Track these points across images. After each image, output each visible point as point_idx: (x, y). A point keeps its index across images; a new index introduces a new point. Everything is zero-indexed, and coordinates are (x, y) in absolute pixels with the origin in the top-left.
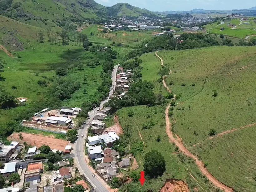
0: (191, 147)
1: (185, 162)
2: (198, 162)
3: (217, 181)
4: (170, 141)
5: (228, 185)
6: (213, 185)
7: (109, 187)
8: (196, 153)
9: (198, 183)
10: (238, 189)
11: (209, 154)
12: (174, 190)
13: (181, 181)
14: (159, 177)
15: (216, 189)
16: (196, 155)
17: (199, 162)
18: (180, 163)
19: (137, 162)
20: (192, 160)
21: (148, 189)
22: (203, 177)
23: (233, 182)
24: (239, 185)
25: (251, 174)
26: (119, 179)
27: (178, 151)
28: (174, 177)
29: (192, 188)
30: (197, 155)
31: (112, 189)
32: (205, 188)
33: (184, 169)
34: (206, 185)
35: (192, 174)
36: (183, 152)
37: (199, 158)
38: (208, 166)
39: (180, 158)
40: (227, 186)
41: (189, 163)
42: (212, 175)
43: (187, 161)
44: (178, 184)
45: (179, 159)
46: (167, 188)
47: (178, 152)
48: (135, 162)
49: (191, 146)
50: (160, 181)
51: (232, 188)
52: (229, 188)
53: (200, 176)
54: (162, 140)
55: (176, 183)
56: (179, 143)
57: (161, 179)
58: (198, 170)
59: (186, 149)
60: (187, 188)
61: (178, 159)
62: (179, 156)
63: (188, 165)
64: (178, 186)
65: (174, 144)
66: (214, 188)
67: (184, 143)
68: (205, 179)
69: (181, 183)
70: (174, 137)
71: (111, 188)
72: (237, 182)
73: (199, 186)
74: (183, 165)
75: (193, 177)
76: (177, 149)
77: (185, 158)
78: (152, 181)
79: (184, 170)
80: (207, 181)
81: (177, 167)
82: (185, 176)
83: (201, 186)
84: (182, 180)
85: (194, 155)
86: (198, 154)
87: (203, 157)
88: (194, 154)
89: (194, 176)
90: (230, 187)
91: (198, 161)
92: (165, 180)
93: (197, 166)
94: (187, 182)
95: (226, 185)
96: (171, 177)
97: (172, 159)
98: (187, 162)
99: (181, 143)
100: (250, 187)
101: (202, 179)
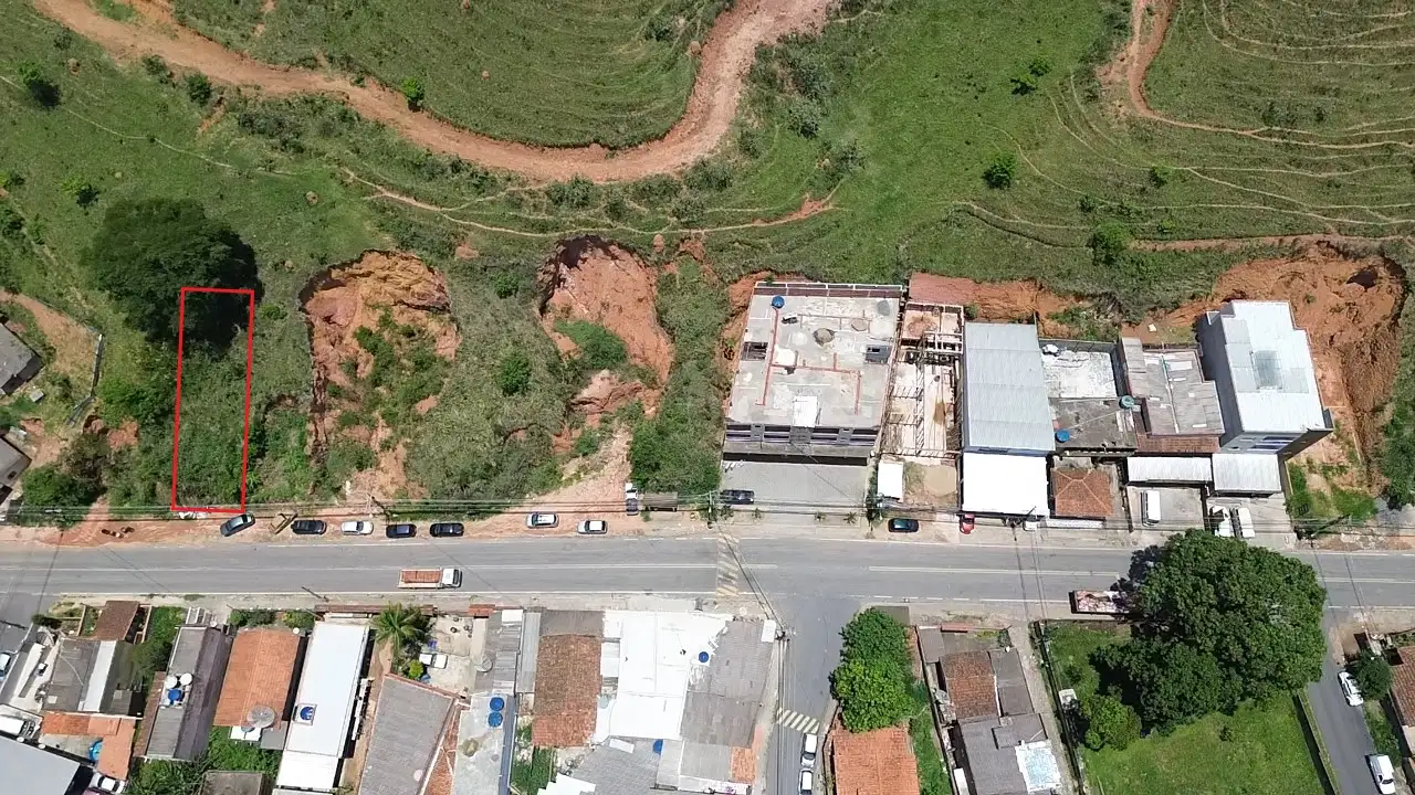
0: (260, 28)
1: (307, 142)
2: (370, 100)
3: (521, 147)
4: (120, 65)
5: (575, 141)
6: (523, 184)
7: (51, 531)
8: (315, 51)
9: (452, 214)
10: (622, 129)
11: (380, 14)
12: (366, 304)
13: (370, 257)
14: (257, 312)
15: (547, 193)
16: (324, 62)
17: (366, 93)
18: (286, 168)
19: (63, 309)
20: (332, 111)
21: (259, 406)
22: (449, 171)
23: (590, 113)
24: (617, 107)
25: (627, 18)
26: (65, 469)
27: (216, 96)
28: (322, 261)
29: (442, 256)
30: (331, 59)
31: (72, 530)
32: (500, 220)
33: (334, 184)
34: (492, 202)
35: (393, 188)
36: (248, 92)
37: (351, 69)
38: (427, 94)
39: (262, 132)
40: (575, 146)
41: (326, 131)
42: (482, 133)
43: (312, 126)
44: (368, 274)
45: (261, 140)
46: (328, 319)
47: (220, 102)
48: (49, 322)
49: (257, 18)
50: (278, 323)
51: (596, 141)
52: (586, 149)
53: (432, 176)
54: (65, 83)
55: (354, 276)
56: (175, 37)
57: (275, 314)
58: (402, 144)
59: (243, 56)
60: (423, 269)
61: (253, 147)
62: (247, 123)
63: (332, 148)
64: (370, 280)
65: (154, 66)
66: (532, 194)
67: (201, 24)
68: (465, 175)
69: (379, 264)
70: (116, 18)
71: (63, 526)
72: (602, 99)
73: (469, 228)
74: (310, 166)
75: (411, 201)
76: (201, 91)
77: (289, 119)
78: (239, 351)
79: (335, 191)
80: (483, 182)
81: (290, 196)
82: (370, 217)
83: (476, 218)
84: (371, 251)
85: (313, 68)
86: (331, 48)
87: (370, 56)
88: (310, 63)
89: (407, 193)
90: (587, 145)
91: (357, 89)
92: (298, 303)
93: (380, 127)
94: (405, 245)
95: (567, 146)
96: (313, 270)
97: (229, 170)
98: (313, 131)
99: (185, 34)
100: (658, 89)
101: (457, 185)
